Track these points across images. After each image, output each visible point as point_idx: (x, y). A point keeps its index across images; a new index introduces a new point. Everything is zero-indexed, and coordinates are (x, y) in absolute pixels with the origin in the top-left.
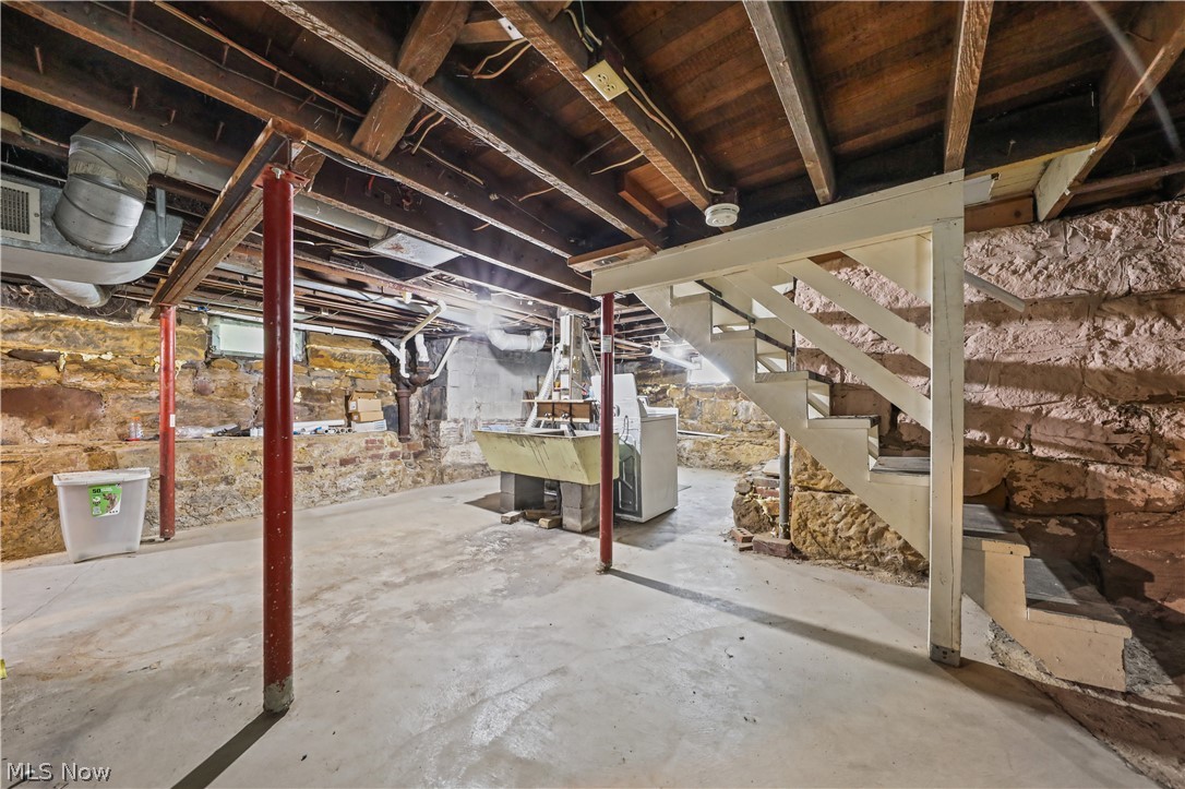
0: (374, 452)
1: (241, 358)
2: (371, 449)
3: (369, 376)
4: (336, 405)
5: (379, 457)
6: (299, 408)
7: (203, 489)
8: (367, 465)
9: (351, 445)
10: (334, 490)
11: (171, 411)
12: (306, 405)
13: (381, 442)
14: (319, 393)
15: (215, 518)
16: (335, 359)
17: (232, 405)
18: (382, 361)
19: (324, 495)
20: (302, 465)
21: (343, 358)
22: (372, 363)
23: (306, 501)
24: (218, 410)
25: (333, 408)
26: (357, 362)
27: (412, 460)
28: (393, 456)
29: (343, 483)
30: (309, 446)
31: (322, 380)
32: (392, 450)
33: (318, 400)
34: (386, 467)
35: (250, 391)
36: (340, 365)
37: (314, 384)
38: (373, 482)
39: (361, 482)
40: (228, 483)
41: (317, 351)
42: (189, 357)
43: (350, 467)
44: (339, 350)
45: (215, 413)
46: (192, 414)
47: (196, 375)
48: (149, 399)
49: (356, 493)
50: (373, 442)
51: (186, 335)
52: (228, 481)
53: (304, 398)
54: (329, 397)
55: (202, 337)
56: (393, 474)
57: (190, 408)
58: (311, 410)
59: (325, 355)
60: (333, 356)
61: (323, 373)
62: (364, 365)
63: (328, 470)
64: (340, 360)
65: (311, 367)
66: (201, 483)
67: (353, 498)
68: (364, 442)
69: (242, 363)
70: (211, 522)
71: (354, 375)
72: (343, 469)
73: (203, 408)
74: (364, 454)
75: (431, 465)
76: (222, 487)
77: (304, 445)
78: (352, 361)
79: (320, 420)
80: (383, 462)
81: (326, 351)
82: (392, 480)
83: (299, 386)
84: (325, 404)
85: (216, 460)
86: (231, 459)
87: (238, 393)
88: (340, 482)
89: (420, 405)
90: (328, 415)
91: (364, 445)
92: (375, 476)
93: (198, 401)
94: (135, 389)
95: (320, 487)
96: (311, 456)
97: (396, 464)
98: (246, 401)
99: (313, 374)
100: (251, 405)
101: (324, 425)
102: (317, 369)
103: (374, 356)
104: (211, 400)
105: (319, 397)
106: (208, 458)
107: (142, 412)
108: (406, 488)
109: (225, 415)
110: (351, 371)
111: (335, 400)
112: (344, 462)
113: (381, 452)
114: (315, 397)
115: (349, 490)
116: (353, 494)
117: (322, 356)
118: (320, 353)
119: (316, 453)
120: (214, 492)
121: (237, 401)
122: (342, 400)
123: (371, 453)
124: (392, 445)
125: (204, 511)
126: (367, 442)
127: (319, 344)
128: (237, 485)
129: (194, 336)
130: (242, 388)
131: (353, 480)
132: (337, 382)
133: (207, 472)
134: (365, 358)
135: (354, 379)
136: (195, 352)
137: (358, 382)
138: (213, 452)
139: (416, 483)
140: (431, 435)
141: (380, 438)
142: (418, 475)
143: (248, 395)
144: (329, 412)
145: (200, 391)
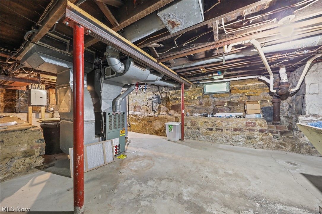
0: (251, 127)
1: (211, 94)
2: (249, 126)
3: (257, 94)
4: (240, 107)
5: (254, 130)
6: (226, 108)
7: (193, 130)
8: (246, 133)
9: (238, 123)
10: (231, 140)
11: (183, 109)
12: (228, 107)
13: (255, 123)
14: (233, 103)
15: (196, 138)
16: (240, 90)
17: (207, 108)
18: (264, 87)
19: (227, 141)
20: (219, 128)
21: (244, 88)
22: (258, 88)
23: (221, 141)
24: (204, 109)
25: (239, 108)
26: (250, 89)
27: (279, 135)
28: (261, 131)
29: (235, 138)
30: (221, 122)
31: (234, 98)
32: (261, 128)
33: (233, 105)
34: (257, 136)
35: (212, 103)
36: (243, 91)
37: (232, 99)
38: (250, 141)
39: (243, 140)
40: (199, 130)
41: (233, 88)
42: (198, 95)
43: (238, 132)
44: (242, 86)
45: (203, 110)
46: (199, 110)
47: (199, 100)
48: (191, 106)
49: (242, 144)
50: (250, 123)
51: (198, 90)
52: (199, 129)
53: (228, 105)
54: (237, 104)
55: (201, 90)
56: (262, 139)
57: (198, 108)
58: (230, 109)
59: (236, 88)
60: (239, 88)
61: (236, 95)
62: (254, 90)
63: (228, 131)
64: (242, 90)
65: (231, 94)
66: (193, 128)
67: (240, 145)
68: (245, 122)
69: (210, 95)
70: (195, 139)
71: (248, 95)
72: (235, 132)
73: (201, 109)
74: (245, 128)
75: (292, 140)
76: (197, 130)
77: (220, 121)
78: (248, 89)
79: (234, 112)
80: (256, 133)
81: (236, 87)
82: (261, 143)
83: (226, 101)
84: (236, 107)
85: (196, 123)
86: (200, 123)
87: (209, 104)
88: (234, 137)
89: (290, 106)
90: (237, 111)
91: (245, 124)
92: (251, 139)
93: (200, 107)
94: (189, 104)
95: (226, 137)
96: (222, 125)
97: (263, 135)
98: (211, 106)
99: (231, 96)
100: (212, 108)
101: (234, 114)
102: (233, 94)
103: (259, 85)
104: (203, 106)
105: (233, 104)
106: (194, 122)
107: (190, 109)
108: (271, 148)
109: (206, 110)
110: (247, 93)
111: (240, 105)
112: (235, 130)
113: (254, 128)
114: (232, 104)
115: (238, 141)
116: (240, 143)
117: (235, 89)
118: (234, 88)
119: (224, 124)
120: (196, 131)
121: (208, 106)
122: (243, 105)
123: (248, 128)
124: (261, 125)
125: (194, 136)
126: (247, 123)
127: (234, 85)
128: (201, 131)
129: (199, 90)
130: (210, 102)
131: (239, 137)
132: (241, 98)
133: (194, 126)
134: (255, 87)
135: (248, 96)
136: (200, 94)
137: (251, 97)
138: (195, 120)
139: (278, 147)
140: (294, 123)
141: (254, 122)
142: (281, 144)
143: (211, 104)
144: (237, 110)
145: (201, 104)
